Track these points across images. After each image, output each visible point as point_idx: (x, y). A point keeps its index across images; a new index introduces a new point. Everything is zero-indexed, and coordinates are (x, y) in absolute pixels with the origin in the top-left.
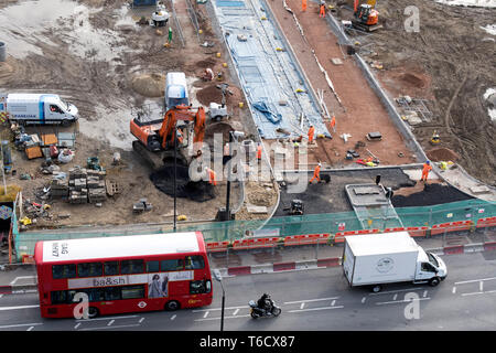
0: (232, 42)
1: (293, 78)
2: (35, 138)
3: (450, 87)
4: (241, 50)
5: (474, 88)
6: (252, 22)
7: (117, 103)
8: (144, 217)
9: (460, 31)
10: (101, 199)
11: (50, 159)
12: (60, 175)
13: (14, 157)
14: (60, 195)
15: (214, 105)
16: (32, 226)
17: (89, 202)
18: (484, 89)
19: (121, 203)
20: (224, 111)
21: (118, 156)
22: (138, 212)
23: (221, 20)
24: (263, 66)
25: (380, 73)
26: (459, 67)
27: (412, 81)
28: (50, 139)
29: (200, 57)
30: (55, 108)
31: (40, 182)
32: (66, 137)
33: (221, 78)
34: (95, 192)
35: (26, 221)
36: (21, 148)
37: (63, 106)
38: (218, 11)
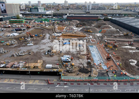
0: (91, 52)
2: (65, 63)
3: (124, 59)
4: (93, 53)
6: (94, 49)
7: (76, 59)
8: (79, 75)
9: (125, 51)
10: (73, 72)
11: (67, 66)
12: (68, 68)
13: (62, 66)
14: (68, 71)
15: (89, 60)
16: (64, 75)
18: (129, 60)
19: (76, 73)
20: (90, 61)
21: (76, 66)
22: (78, 74)
24: (96, 55)
25: (113, 57)
26: (125, 56)
27: (118, 58)
28: (67, 64)
29: (87, 54)
30: (68, 59)
31: (66, 69)
32: (69, 63)
33: (90, 56)
34: (72, 71)
35: (63, 74)
36: (63, 64)
37: (69, 59)
38: (90, 47)
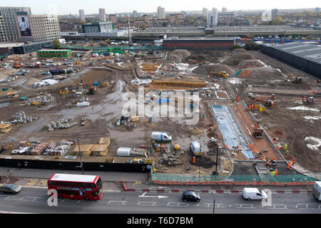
0: (218, 119)
1: (238, 131)
2: (159, 145)
3: (292, 136)
4: (221, 122)
5: (301, 137)
6: (225, 113)
7: (183, 136)
8: (190, 171)
9: (295, 118)
10: (176, 165)
11: (163, 151)
12: (165, 156)
13: (153, 151)
14: (165, 163)
15: (213, 138)
16: (157, 172)
17: (174, 165)
18: (305, 137)
19: (183, 166)
20: (216, 140)
21: (183, 152)
22: (188, 170)
23: (215, 113)
24: (228, 127)
25: (267, 130)
26: (295, 129)
27: (278, 133)
28: (163, 146)
29: (209, 123)
30: (165, 137)
31: (160, 158)
32: (168, 146)
33: (215, 130)
34: (175, 162)
35: (155, 170)
36: (155, 148)
37: (167, 136)
38: (214, 110)
